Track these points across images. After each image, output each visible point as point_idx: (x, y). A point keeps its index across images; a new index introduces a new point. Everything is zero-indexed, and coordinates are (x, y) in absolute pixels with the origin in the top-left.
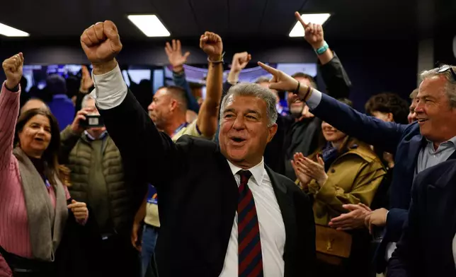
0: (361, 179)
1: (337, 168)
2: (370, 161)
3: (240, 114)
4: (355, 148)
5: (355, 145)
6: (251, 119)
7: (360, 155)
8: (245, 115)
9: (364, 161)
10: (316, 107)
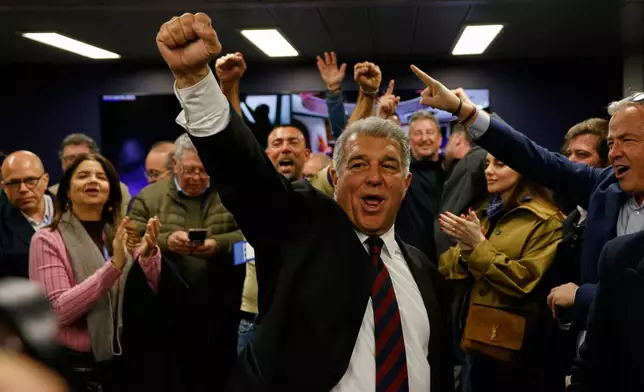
0: (533, 243)
1: (504, 228)
2: (546, 218)
3: (375, 163)
4: (529, 201)
5: (529, 197)
6: (388, 170)
7: (533, 210)
8: (380, 163)
9: (539, 219)
10: (481, 134)
